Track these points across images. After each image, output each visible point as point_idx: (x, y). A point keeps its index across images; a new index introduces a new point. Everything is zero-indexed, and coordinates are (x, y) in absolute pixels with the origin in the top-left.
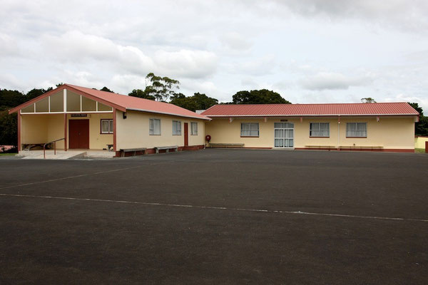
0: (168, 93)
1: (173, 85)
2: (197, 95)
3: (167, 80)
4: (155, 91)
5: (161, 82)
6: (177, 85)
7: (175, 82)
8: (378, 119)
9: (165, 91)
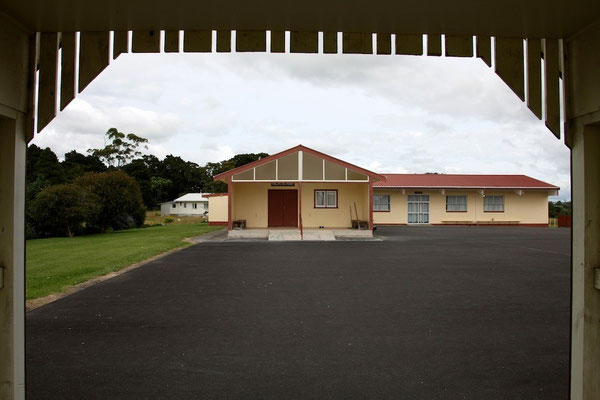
0: (132, 153)
1: (140, 144)
2: (170, 158)
3: (132, 137)
4: (116, 151)
5: (125, 140)
6: (145, 144)
7: (143, 140)
8: (520, 193)
9: (128, 151)
